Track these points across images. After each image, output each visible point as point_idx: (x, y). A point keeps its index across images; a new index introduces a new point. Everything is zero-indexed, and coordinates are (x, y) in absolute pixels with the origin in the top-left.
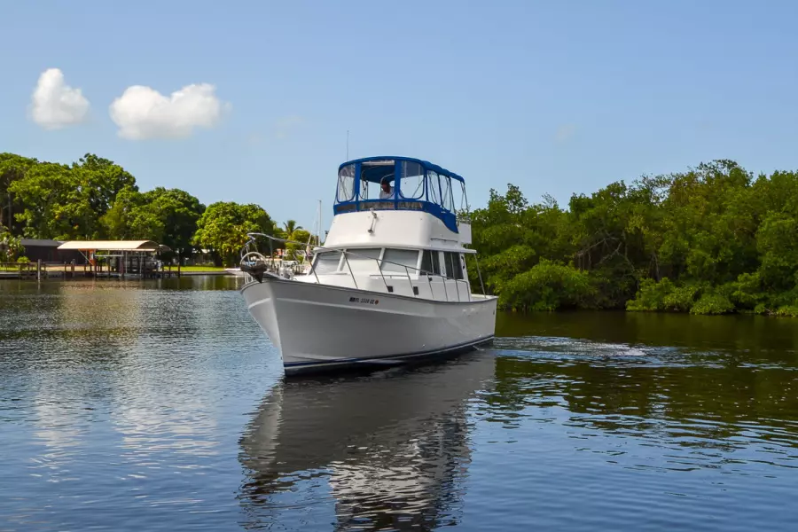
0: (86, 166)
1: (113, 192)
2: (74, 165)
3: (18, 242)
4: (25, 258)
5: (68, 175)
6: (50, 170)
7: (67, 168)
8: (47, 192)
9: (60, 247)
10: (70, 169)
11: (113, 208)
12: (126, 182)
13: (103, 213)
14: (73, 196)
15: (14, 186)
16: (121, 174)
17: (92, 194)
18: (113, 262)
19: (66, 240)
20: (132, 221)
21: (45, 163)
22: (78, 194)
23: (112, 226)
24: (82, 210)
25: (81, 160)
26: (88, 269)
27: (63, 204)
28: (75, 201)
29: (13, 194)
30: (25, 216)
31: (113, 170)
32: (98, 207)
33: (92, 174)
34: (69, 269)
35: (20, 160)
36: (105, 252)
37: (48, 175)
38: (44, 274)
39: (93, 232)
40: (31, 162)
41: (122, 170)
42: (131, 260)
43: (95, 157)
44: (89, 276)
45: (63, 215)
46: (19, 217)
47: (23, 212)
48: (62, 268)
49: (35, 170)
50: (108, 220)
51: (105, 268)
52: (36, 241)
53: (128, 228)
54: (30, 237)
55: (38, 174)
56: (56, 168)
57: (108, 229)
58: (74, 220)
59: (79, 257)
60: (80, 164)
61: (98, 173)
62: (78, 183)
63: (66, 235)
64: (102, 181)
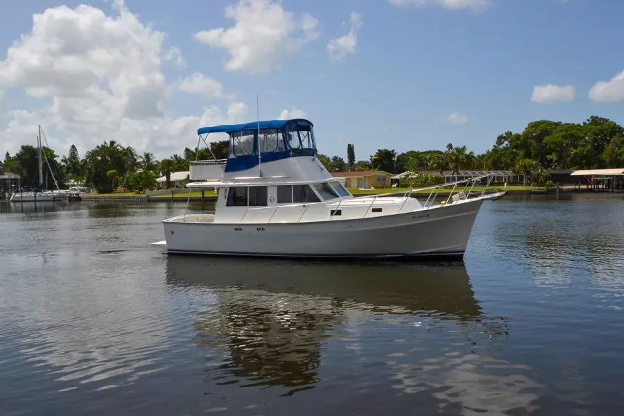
0: (591, 124)
1: (609, 138)
2: (584, 123)
3: (546, 172)
4: (551, 181)
5: (579, 130)
6: (568, 127)
7: (579, 125)
8: (565, 141)
9: (573, 174)
10: (581, 127)
11: (608, 148)
12: (617, 132)
13: (601, 152)
14: (582, 143)
15: (546, 139)
16: (614, 127)
17: (595, 140)
18: (606, 182)
19: (577, 169)
20: (621, 156)
21: (566, 124)
22: (586, 141)
23: (607, 160)
24: (588, 151)
25: (588, 120)
26: (590, 187)
27: (576, 148)
28: (583, 146)
29: (546, 145)
30: (554, 157)
31: (609, 124)
32: (599, 149)
33: (595, 128)
34: (577, 187)
35: (550, 123)
36: (601, 176)
37: (567, 131)
38: (561, 191)
39: (594, 164)
40: (557, 124)
41: (615, 124)
42: (618, 180)
43: (597, 117)
44: (590, 191)
45: (575, 154)
46: (549, 157)
47: (551, 154)
48: (572, 187)
49: (559, 128)
50: (605, 156)
51: (600, 186)
52: (559, 171)
53: (618, 160)
54: (555, 169)
55: (561, 131)
56: (572, 126)
57: (605, 161)
58: (583, 157)
59: (584, 179)
60: (587, 122)
61: (599, 127)
62: (586, 135)
63: (577, 167)
64: (602, 132)
